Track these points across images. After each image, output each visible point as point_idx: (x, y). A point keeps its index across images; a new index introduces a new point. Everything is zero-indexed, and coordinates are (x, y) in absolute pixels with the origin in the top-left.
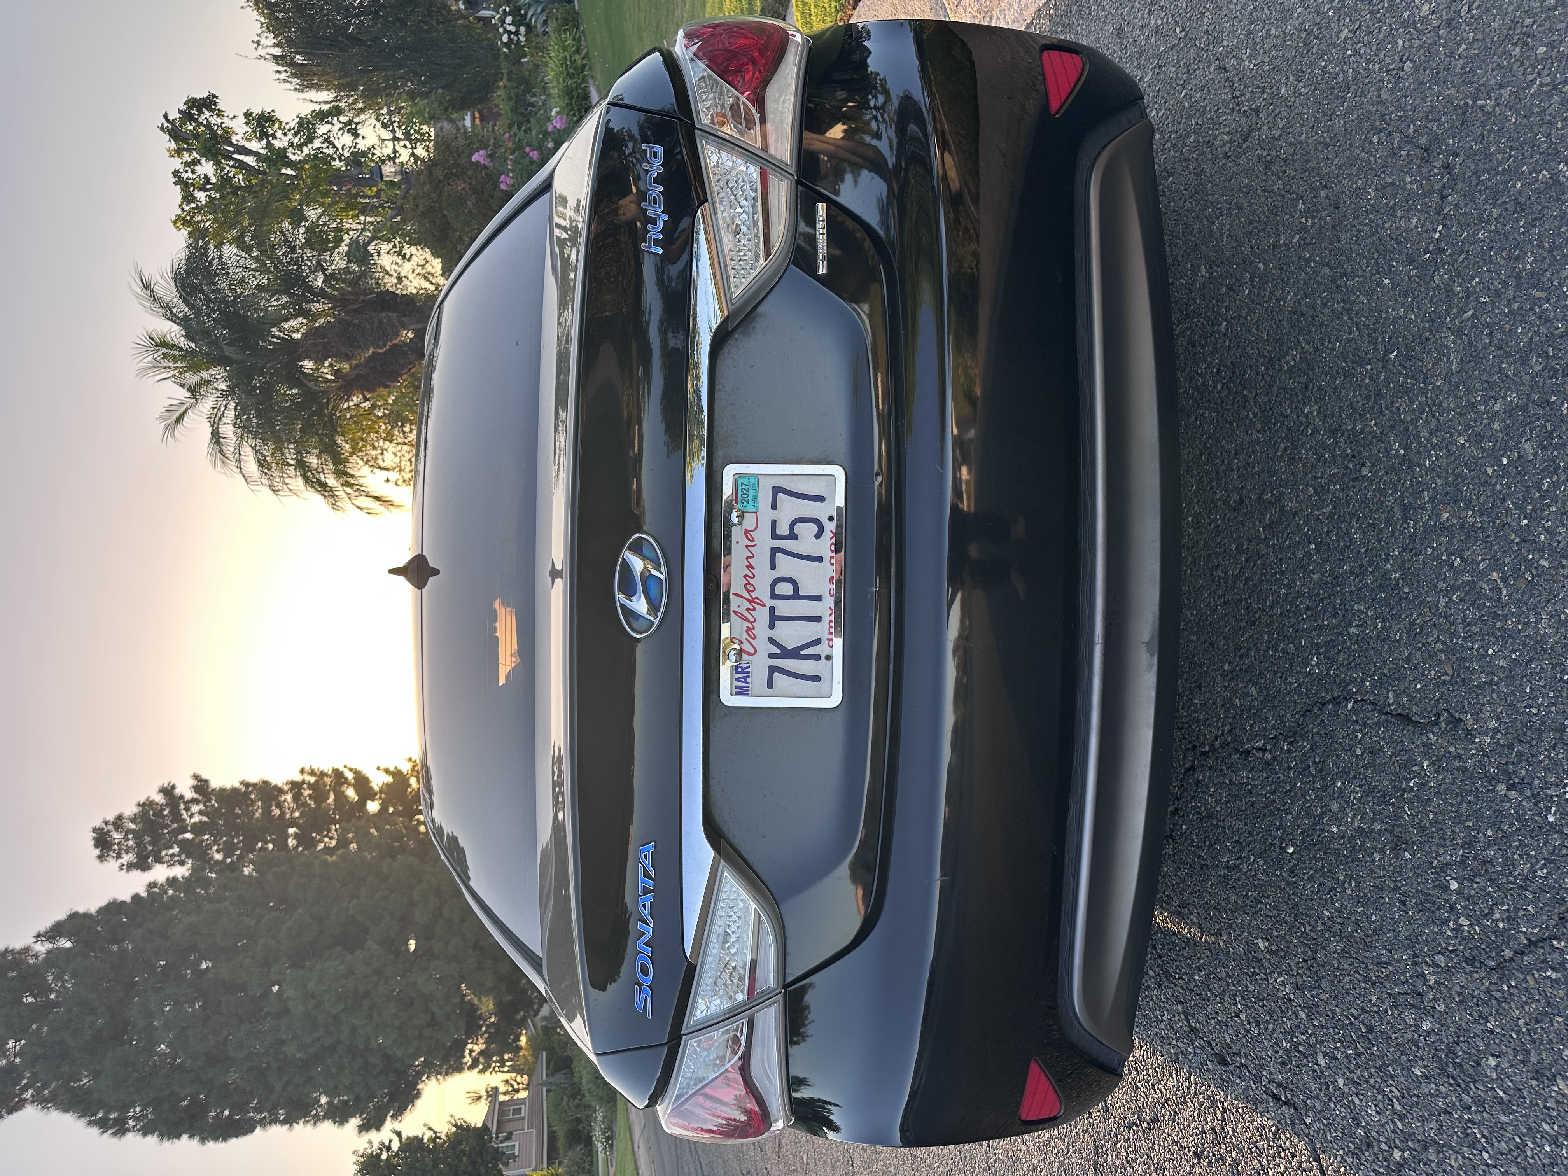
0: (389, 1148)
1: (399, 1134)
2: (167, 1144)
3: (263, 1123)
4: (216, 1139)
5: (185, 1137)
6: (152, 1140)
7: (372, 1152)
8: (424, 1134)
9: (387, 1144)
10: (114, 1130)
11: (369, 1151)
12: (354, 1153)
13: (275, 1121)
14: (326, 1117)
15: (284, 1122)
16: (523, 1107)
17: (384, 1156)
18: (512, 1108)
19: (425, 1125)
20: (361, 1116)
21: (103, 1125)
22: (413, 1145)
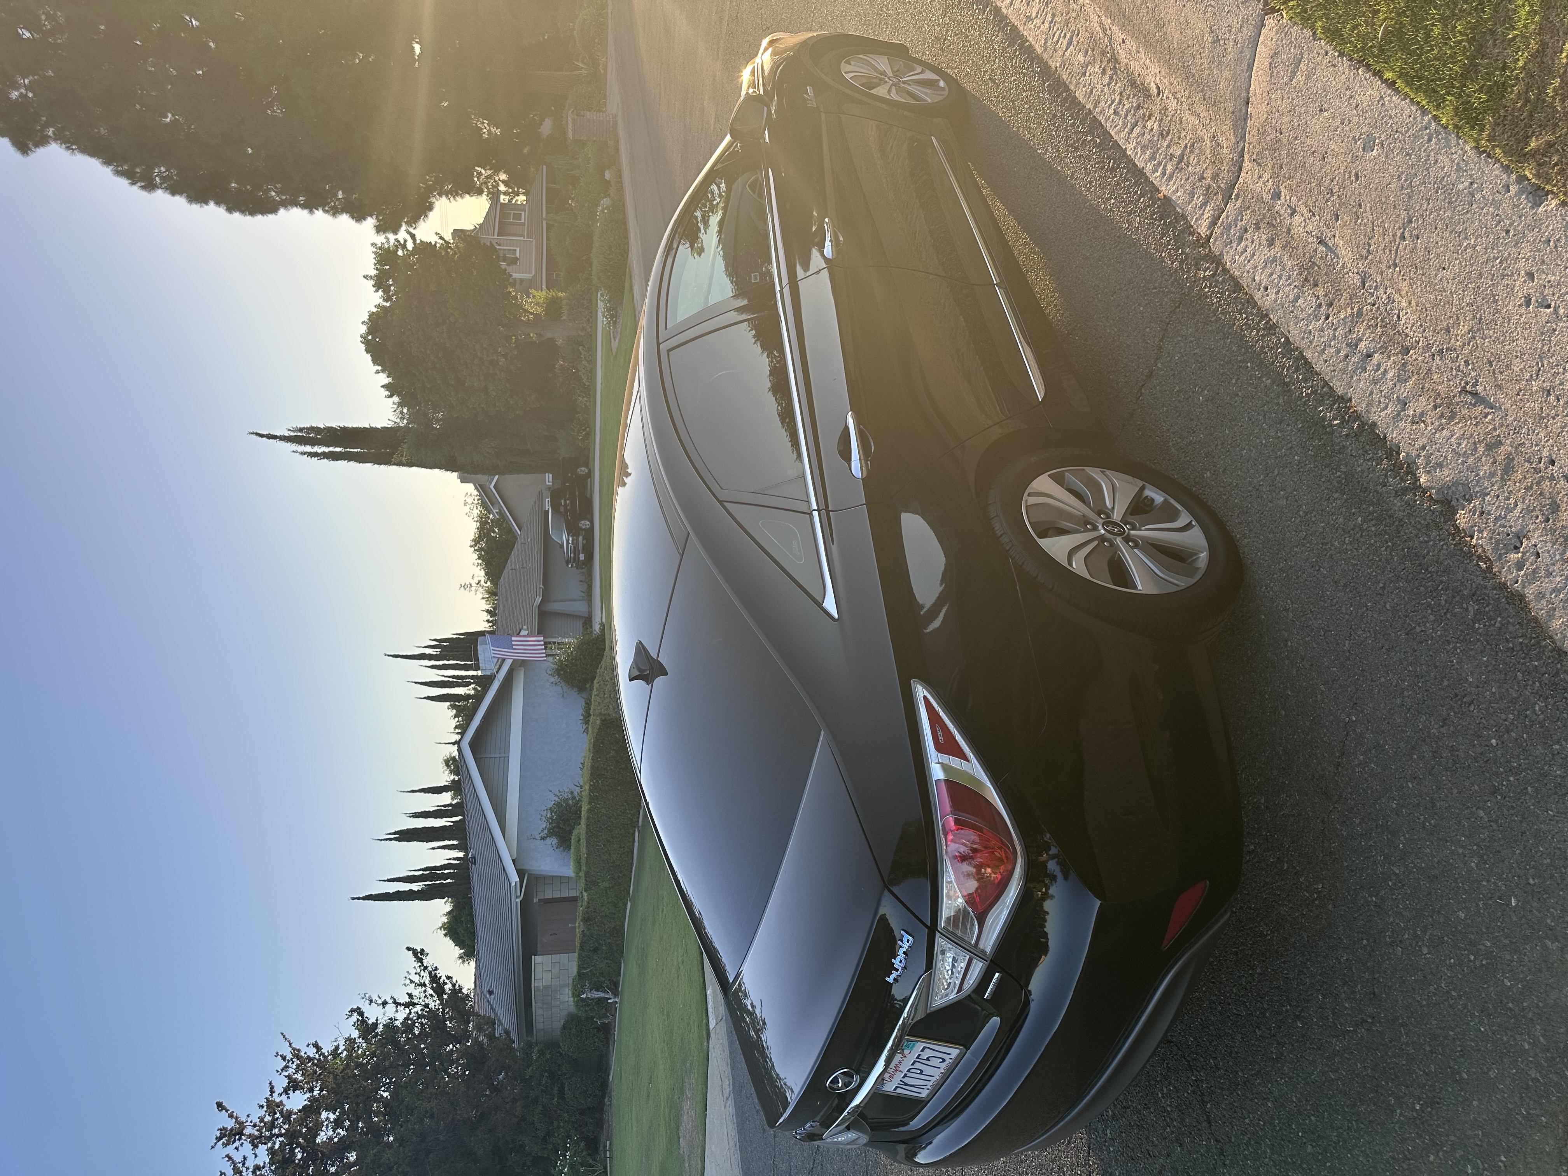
0: (404, 247)
1: (413, 236)
2: (195, 207)
3: (286, 204)
4: (243, 212)
5: (212, 204)
6: (180, 201)
7: (389, 247)
8: (436, 242)
9: (402, 242)
10: (143, 184)
11: (386, 246)
12: (372, 244)
13: (295, 203)
14: (344, 210)
15: (304, 206)
16: (523, 213)
17: (400, 253)
18: (512, 212)
19: (437, 234)
20: (377, 218)
21: (131, 177)
22: (424, 248)
